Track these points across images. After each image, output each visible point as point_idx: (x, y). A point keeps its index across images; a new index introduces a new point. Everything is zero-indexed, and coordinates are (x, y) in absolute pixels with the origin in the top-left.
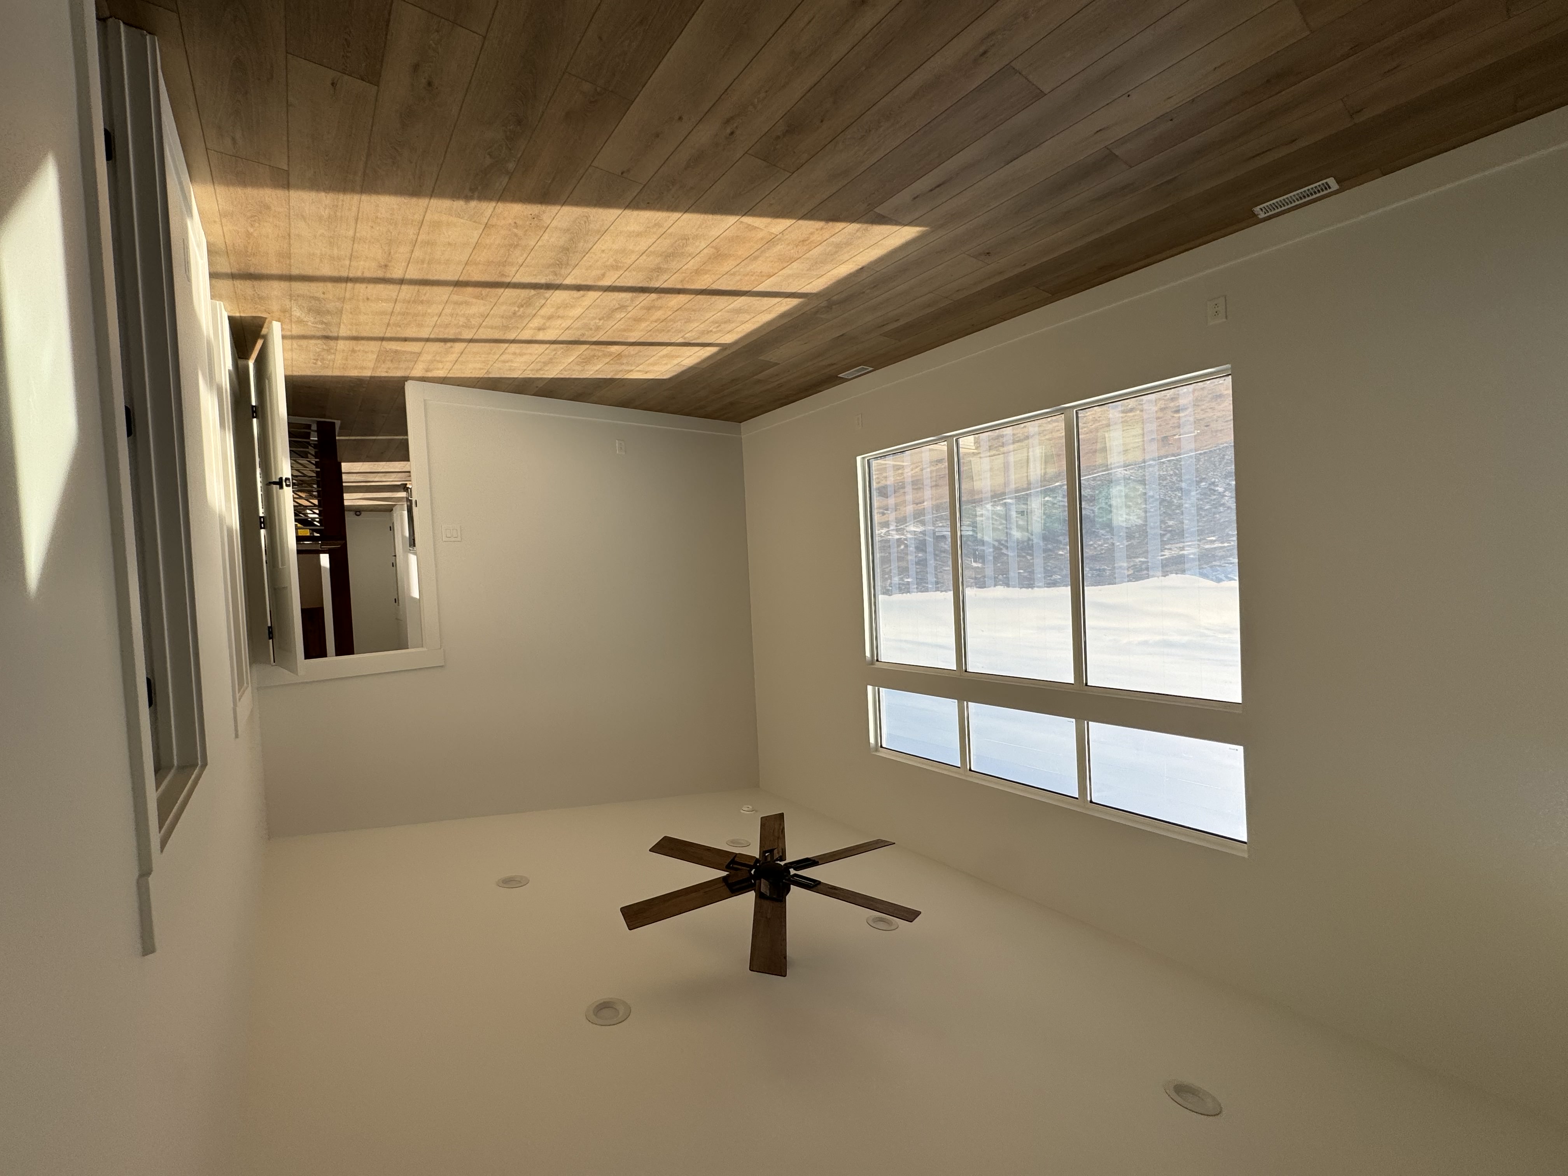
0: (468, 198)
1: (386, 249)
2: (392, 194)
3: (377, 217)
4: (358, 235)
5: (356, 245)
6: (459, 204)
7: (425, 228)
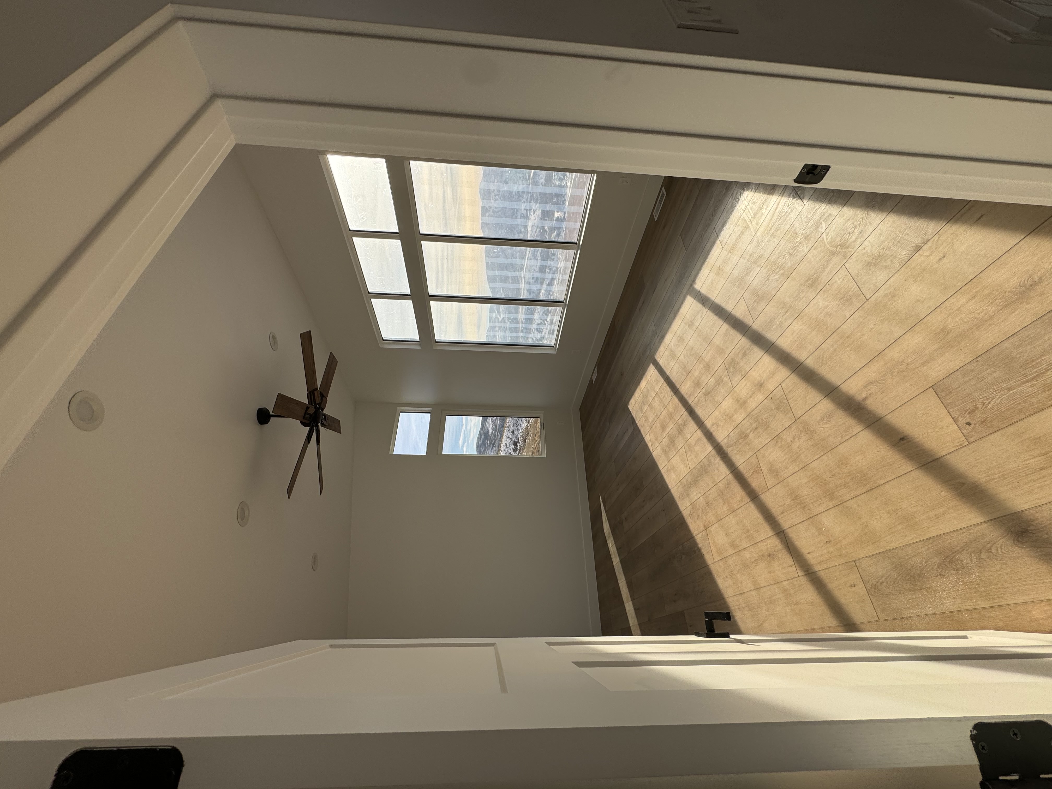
0: (699, 550)
1: (753, 566)
2: (716, 584)
3: (734, 583)
4: (753, 588)
5: (762, 585)
6: (704, 551)
7: (725, 555)
